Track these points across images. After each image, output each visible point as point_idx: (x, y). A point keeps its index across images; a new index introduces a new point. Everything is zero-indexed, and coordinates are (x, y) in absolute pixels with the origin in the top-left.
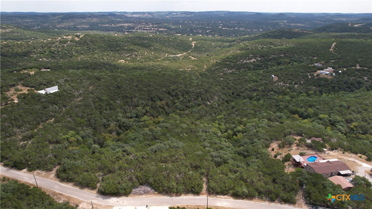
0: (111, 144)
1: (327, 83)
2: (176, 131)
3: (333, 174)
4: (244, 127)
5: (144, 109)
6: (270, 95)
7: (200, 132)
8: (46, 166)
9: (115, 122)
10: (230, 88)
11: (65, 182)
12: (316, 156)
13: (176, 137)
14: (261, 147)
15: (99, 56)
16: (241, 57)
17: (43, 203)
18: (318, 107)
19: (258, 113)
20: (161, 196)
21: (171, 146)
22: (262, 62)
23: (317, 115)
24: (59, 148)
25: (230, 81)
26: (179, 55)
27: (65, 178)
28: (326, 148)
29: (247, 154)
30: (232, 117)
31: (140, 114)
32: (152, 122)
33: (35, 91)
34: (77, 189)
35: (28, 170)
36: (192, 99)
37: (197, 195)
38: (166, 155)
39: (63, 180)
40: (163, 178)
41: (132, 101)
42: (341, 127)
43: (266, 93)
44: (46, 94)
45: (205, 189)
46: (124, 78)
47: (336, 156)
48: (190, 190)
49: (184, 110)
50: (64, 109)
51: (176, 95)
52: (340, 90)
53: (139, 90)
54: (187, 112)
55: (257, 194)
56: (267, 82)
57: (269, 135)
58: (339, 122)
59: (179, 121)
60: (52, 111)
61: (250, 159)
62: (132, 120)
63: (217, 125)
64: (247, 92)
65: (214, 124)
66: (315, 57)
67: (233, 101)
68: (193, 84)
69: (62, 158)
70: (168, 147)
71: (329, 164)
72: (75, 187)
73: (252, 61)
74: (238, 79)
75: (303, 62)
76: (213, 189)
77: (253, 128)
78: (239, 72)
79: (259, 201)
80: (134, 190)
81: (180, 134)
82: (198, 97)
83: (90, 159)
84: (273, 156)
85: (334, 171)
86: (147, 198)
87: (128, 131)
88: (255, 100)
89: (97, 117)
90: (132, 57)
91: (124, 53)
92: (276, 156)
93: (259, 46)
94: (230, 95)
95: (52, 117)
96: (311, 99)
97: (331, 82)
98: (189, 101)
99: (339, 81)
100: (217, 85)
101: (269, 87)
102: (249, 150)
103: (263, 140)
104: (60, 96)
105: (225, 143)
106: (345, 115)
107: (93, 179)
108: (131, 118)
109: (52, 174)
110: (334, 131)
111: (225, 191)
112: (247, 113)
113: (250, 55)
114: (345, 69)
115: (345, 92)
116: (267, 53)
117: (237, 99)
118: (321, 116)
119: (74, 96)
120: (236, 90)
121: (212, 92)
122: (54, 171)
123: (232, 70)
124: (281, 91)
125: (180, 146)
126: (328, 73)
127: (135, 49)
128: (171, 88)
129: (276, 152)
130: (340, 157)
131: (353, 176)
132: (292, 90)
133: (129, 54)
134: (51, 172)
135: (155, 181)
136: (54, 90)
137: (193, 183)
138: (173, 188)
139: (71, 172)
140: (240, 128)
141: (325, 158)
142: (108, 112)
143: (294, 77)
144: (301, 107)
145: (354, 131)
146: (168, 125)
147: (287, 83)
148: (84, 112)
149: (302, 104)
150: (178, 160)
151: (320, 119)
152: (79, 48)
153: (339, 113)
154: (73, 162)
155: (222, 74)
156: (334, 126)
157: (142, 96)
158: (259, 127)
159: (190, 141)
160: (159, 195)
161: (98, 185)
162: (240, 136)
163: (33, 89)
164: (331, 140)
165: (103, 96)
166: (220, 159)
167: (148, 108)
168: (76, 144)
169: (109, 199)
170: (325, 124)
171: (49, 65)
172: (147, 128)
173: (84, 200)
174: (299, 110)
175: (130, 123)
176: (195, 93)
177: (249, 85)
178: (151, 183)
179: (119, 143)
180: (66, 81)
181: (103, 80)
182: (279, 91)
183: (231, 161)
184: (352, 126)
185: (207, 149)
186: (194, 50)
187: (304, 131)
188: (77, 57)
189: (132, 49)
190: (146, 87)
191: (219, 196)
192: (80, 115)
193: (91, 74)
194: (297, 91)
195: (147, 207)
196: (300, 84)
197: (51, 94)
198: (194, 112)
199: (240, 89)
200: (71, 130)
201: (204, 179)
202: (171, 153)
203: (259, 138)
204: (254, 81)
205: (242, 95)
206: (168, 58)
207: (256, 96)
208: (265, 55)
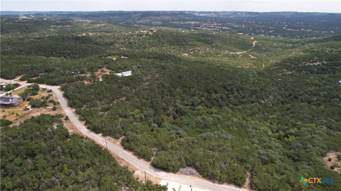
0: (168, 125)
2: (227, 123)
4: (298, 131)
5: (200, 99)
6: (334, 101)
7: (250, 128)
8: (115, 135)
9: (173, 107)
10: (288, 89)
11: (127, 150)
13: (226, 129)
14: (315, 154)
15: (167, 49)
16: (304, 59)
17: (109, 163)
19: (316, 119)
20: (205, 180)
21: (220, 137)
22: (329, 66)
24: (126, 122)
25: (288, 82)
26: (239, 53)
27: (128, 147)
29: (297, 158)
30: (286, 118)
31: (196, 103)
32: (206, 112)
33: (115, 74)
34: (135, 157)
35: (102, 135)
36: (247, 96)
37: (239, 187)
38: (214, 143)
39: (125, 148)
40: (209, 164)
41: (190, 91)
43: (329, 99)
44: (122, 77)
45: (248, 183)
46: (186, 69)
49: (237, 105)
50: (134, 91)
51: (231, 90)
53: (198, 82)
54: (240, 107)
56: (332, 87)
57: (327, 144)
59: (231, 115)
60: (125, 91)
61: (301, 164)
62: (188, 107)
63: (269, 124)
64: (307, 95)
65: (266, 122)
67: (289, 103)
68: (249, 81)
69: (127, 130)
70: (217, 137)
72: (134, 156)
73: (316, 64)
74: (297, 81)
76: (255, 185)
77: (308, 133)
78: (300, 74)
80: (181, 169)
81: (230, 127)
82: (253, 94)
83: (149, 135)
84: (329, 167)
86: (192, 179)
87: (184, 116)
88: (314, 105)
89: (159, 100)
90: (195, 51)
91: (188, 48)
92: (332, 168)
93: (328, 49)
94: (286, 96)
95: (124, 95)
98: (243, 97)
100: (273, 85)
101: (334, 93)
102: (300, 155)
103: (318, 148)
104: (132, 80)
105: (275, 143)
107: (149, 153)
108: (187, 105)
109: (119, 141)
112: (303, 117)
113: (315, 58)
116: (336, 56)
117: (293, 101)
119: (142, 81)
120: (294, 92)
121: (267, 91)
122: (120, 140)
123: (292, 71)
125: (229, 138)
127: (199, 45)
128: (227, 82)
129: (333, 163)
133: (192, 49)
134: (118, 140)
135: (201, 165)
136: (128, 74)
137: (236, 175)
138: (216, 175)
139: (132, 143)
140: (293, 130)
142: (169, 97)
146: (220, 117)
148: (149, 95)
150: (225, 151)
152: (151, 41)
154: (135, 135)
155: (280, 74)
157: (200, 87)
158: (315, 133)
159: (239, 135)
160: (203, 178)
161: (152, 158)
162: (292, 138)
163: (113, 71)
165: (166, 83)
166: (267, 157)
167: (203, 99)
168: (140, 121)
169: (159, 172)
171: (127, 54)
172: (200, 116)
173: (139, 169)
175: (186, 110)
176: (250, 90)
177: (310, 89)
178: (197, 166)
179: (175, 126)
180: (139, 67)
181: (168, 70)
183: (278, 162)
185: (255, 145)
186: (254, 49)
188: (149, 48)
189: (196, 45)
190: (204, 80)
192: (146, 97)
193: (158, 63)
195: (190, 187)
197: (125, 77)
198: (247, 108)
199: (299, 92)
200: (137, 108)
201: (248, 174)
202: (219, 143)
203: (314, 144)
204: (316, 85)
205: (300, 97)
206: (227, 55)
207: (317, 100)
208: (334, 59)
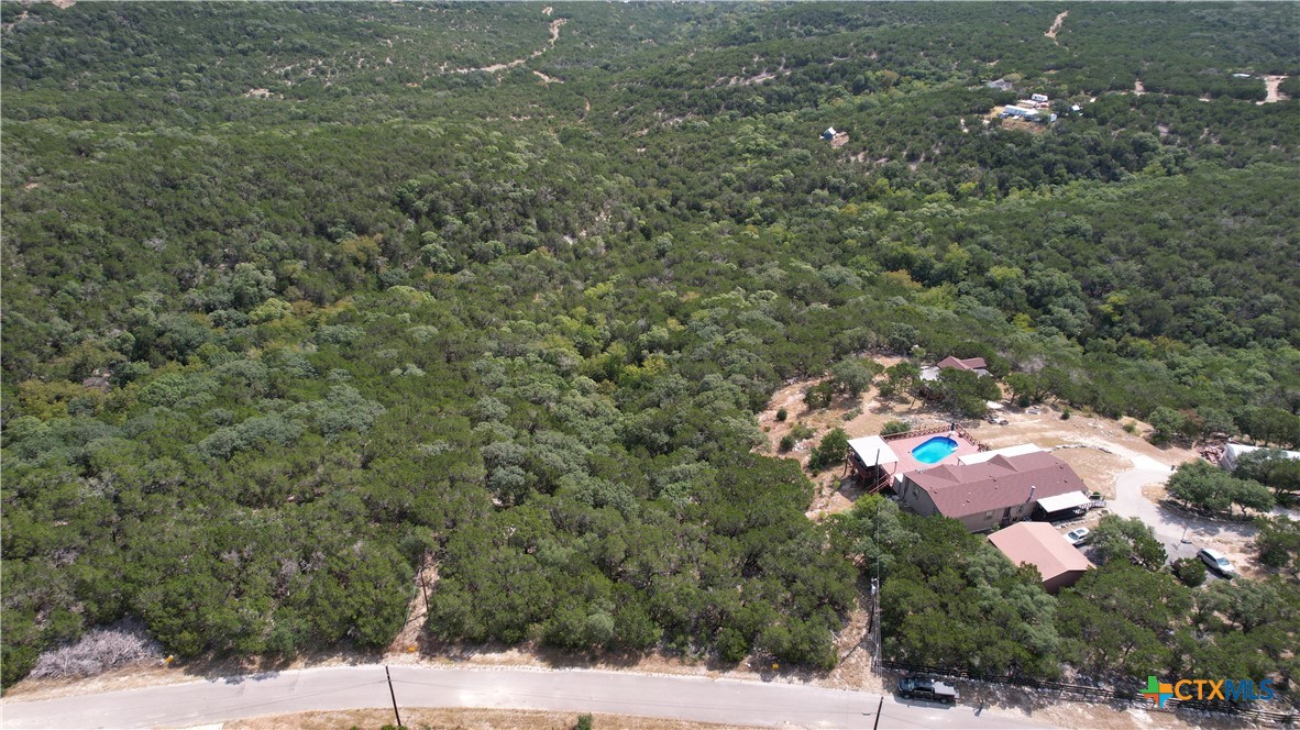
1: (1028, 150)
2: (381, 354)
3: (1013, 513)
4: (682, 327)
5: (271, 272)
6: (815, 201)
7: (487, 354)
9: (118, 331)
10: (668, 181)
12: (954, 435)
13: (369, 381)
14: (728, 407)
15: (161, 75)
16: (719, 65)
18: (987, 238)
19: (751, 271)
20: (185, 677)
21: (318, 424)
22: (798, 84)
23: (981, 270)
25: (671, 157)
26: (492, 69)
28: (997, 399)
29: (665, 439)
30: (648, 289)
31: (254, 290)
36: (501, 226)
37: (372, 656)
38: (273, 466)
41: (225, 241)
42: (1067, 310)
43: (800, 195)
45: (420, 621)
46: (207, 145)
47: (1034, 430)
48: (336, 634)
49: (455, 270)
51: (434, 208)
52: (1071, 175)
53: (268, 196)
54: (466, 275)
55: (659, 632)
56: (806, 152)
57: (775, 357)
58: (1060, 293)
61: (670, 463)
62: (210, 317)
63: (576, 324)
64: (728, 193)
65: (566, 319)
66: (993, 61)
67: (669, 230)
68: (510, 166)
70: (299, 428)
71: (1000, 472)
73: (758, 80)
74: (702, 148)
75: (945, 79)
76: (448, 622)
77: (714, 328)
78: (711, 123)
79: (665, 666)
80: (46, 658)
81: (392, 369)
82: (526, 216)
84: (775, 445)
85: (1016, 500)
87: (173, 365)
88: (755, 223)
90: (302, 76)
91: (268, 63)
92: (786, 446)
93: (796, 28)
94: (661, 208)
96: (964, 211)
97: (1043, 148)
98: (486, 234)
99: (1071, 141)
100: (616, 171)
101: (813, 172)
102: (676, 423)
103: (742, 377)
105: (581, 398)
106: (1086, 265)
108: (209, 309)
110: (1042, 328)
111: (508, 627)
112: (707, 273)
113: (756, 60)
114: (1093, 100)
115: (1088, 182)
116: (816, 48)
117: (686, 219)
118: (996, 272)
120: (690, 189)
121: (586, 196)
123: (683, 115)
124: (855, 185)
125: (357, 422)
126: (1031, 112)
127: (317, 47)
128: (411, 181)
129: (791, 425)
130: (1049, 434)
131: (1093, 518)
132: (898, 179)
133: (289, 68)
135: (168, 603)
137: (353, 601)
138: (244, 633)
140: (664, 330)
141: (990, 442)
143: (905, 133)
144: (925, 243)
145: (1113, 324)
146: (356, 332)
147: (881, 157)
149: (929, 232)
150: (323, 488)
151: (993, 285)
152: (72, 40)
153: (1062, 258)
155: (646, 131)
156: (1040, 311)
157: (278, 218)
158: (738, 325)
160: (181, 670)
162: (654, 362)
164: (1022, 366)
165: (79, 221)
166: (521, 471)
167: (295, 266)
170: (1009, 302)
174: (915, 253)
175: (195, 331)
176: (514, 200)
177: (740, 168)
178: (146, 613)
181: (101, 155)
182: (848, 187)
183: (574, 480)
184: (1106, 308)
185: (486, 426)
186: (555, 49)
187: (917, 332)
189: (303, 47)
190: (300, 182)
191: (477, 656)
193: (55, 130)
194: (917, 184)
196: (928, 159)
198: (496, 276)
199: (705, 183)
202: (302, 458)
203: (727, 369)
204: (758, 153)
205: (707, 204)
206: (446, 80)
207: (763, 205)
208: (810, 56)
